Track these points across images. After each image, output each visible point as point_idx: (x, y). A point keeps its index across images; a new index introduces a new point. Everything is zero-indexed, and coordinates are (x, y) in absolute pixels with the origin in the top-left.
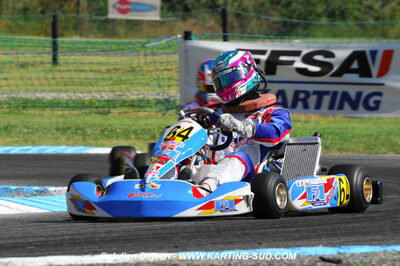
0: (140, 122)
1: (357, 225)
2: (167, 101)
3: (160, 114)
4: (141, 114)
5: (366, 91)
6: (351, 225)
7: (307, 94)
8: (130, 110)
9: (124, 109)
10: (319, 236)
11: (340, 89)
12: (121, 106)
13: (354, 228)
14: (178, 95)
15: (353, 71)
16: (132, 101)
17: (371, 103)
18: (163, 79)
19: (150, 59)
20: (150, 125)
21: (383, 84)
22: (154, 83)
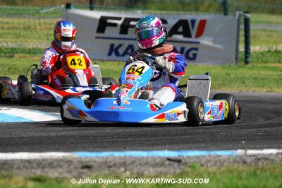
1: (188, 137)
5: (187, 47)
6: (183, 137)
8: (28, 55)
9: (23, 55)
10: (164, 144)
12: (21, 52)
13: (185, 138)
15: (180, 33)
16: (29, 49)
17: (191, 55)
18: (51, 35)
19: (42, 21)
21: (199, 43)
22: (44, 37)
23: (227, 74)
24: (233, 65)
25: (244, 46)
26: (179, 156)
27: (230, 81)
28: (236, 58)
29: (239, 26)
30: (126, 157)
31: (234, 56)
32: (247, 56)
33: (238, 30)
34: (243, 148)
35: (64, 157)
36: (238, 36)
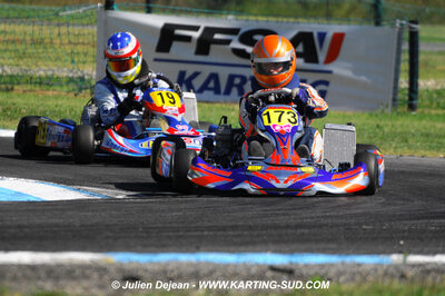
0: (50, 103)
1: (306, 231)
2: (82, 79)
3: (72, 95)
4: (50, 93)
5: (311, 79)
6: (299, 231)
7: (244, 79)
8: (38, 88)
9: (29, 87)
10: (265, 242)
12: (27, 83)
13: (303, 234)
14: (94, 73)
15: (299, 55)
16: (40, 78)
18: (78, 53)
19: (64, 30)
20: (61, 106)
21: (330, 72)
22: (66, 58)
23: (378, 126)
24: (388, 111)
25: (408, 79)
26: (291, 263)
27: (382, 138)
28: (394, 100)
29: (399, 44)
30: (199, 263)
31: (391, 96)
32: (413, 95)
33: (399, 52)
34: (400, 252)
35: (92, 261)
36: (398, 61)
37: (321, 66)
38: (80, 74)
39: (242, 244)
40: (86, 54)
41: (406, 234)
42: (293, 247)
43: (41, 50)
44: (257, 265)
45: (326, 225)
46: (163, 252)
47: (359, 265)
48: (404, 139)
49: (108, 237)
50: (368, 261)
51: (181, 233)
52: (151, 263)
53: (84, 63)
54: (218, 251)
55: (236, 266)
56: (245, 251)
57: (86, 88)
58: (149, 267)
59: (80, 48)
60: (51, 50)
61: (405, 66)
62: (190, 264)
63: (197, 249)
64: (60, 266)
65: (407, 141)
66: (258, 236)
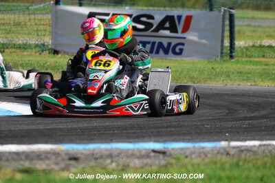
0: (24, 59)
1: (173, 129)
2: (43, 45)
3: (38, 54)
4: (25, 53)
5: (174, 42)
6: (169, 129)
8: (18, 50)
9: (13, 50)
10: (149, 136)
11: (157, 40)
12: (12, 48)
13: (171, 131)
14: (50, 41)
15: (166, 29)
16: (19, 44)
17: (177, 50)
18: (41, 30)
19: (32, 17)
20: (32, 60)
21: (185, 38)
22: (34, 33)
23: (213, 68)
24: (218, 59)
25: (229, 41)
26: (165, 148)
27: (215, 75)
28: (222, 53)
29: (223, 21)
30: (112, 149)
31: (220, 51)
32: (232, 50)
33: (223, 25)
34: (226, 140)
35: (52, 149)
36: (223, 31)
37: (179, 35)
38: (42, 42)
39: (136, 138)
40: (45, 31)
41: (229, 130)
42: (165, 138)
43: (19, 29)
44: (145, 149)
45: (184, 126)
46: (92, 143)
47: (203, 148)
48: (228, 75)
49: (60, 135)
50: (208, 145)
51: (102, 132)
52: (85, 149)
53: (44, 35)
54: (123, 142)
55: (133, 150)
56: (138, 142)
57: (46, 50)
58: (84, 152)
59: (42, 27)
60: (25, 29)
61: (227, 34)
62: (107, 150)
63: (111, 141)
64: (33, 152)
65: (229, 76)
66: (146, 133)
